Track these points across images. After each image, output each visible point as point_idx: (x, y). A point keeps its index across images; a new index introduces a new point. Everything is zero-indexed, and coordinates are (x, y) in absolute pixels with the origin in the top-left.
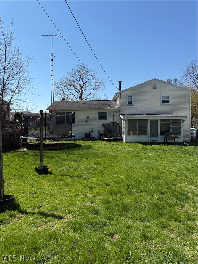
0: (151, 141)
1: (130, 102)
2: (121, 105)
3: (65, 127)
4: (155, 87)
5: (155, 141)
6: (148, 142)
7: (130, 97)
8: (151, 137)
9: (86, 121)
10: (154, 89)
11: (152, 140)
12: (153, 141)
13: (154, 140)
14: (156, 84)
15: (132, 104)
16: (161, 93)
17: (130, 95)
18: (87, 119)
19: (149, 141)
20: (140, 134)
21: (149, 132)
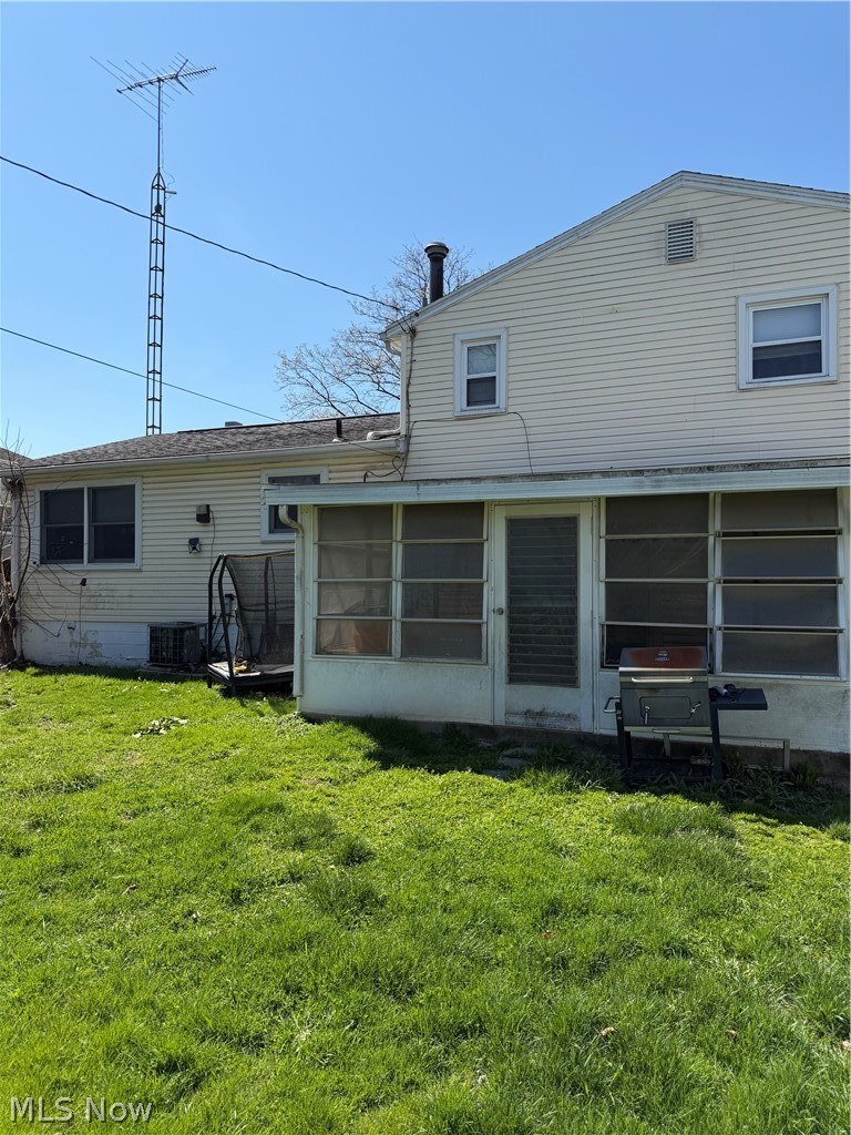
0: (518, 721)
1: (481, 391)
2: (413, 419)
3: (84, 583)
4: (681, 243)
5: (549, 723)
6: (487, 722)
7: (484, 349)
8: (512, 680)
9: (194, 543)
10: (672, 260)
11: (523, 708)
12: (531, 723)
13: (541, 714)
14: (688, 215)
15: (493, 401)
16: (738, 292)
17: (481, 332)
18: (197, 530)
19: (500, 720)
20: (418, 647)
21: (496, 630)
